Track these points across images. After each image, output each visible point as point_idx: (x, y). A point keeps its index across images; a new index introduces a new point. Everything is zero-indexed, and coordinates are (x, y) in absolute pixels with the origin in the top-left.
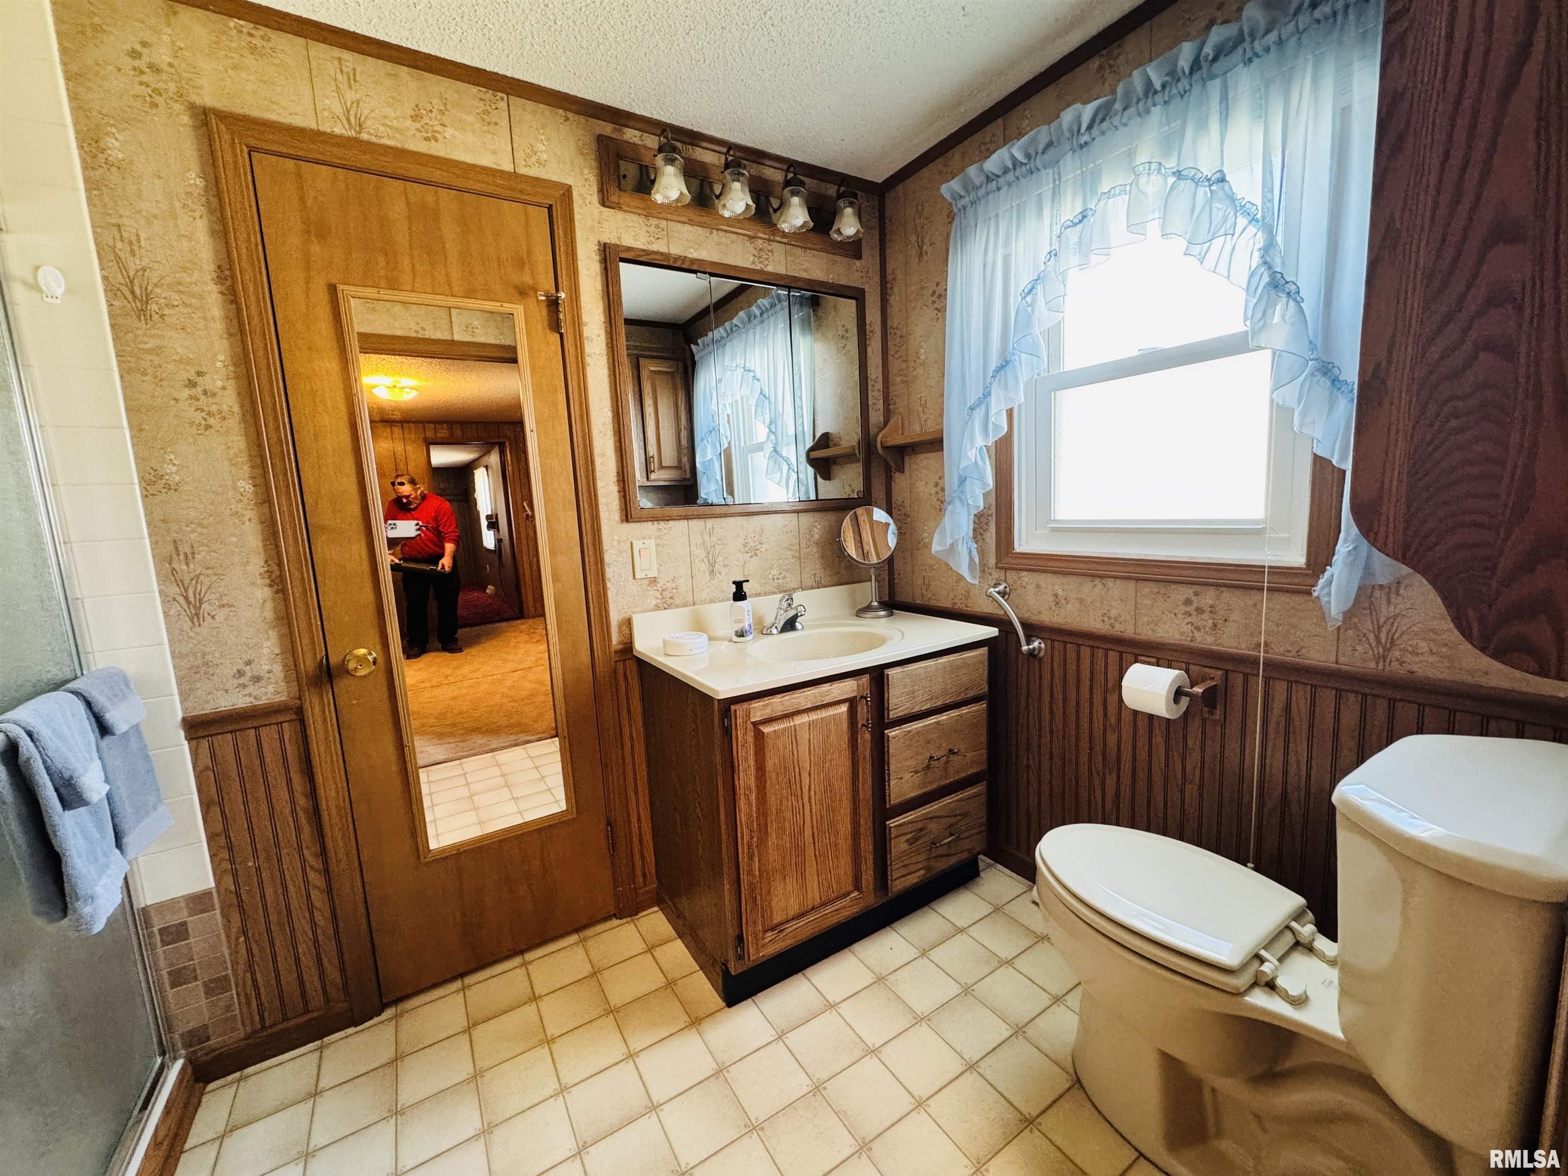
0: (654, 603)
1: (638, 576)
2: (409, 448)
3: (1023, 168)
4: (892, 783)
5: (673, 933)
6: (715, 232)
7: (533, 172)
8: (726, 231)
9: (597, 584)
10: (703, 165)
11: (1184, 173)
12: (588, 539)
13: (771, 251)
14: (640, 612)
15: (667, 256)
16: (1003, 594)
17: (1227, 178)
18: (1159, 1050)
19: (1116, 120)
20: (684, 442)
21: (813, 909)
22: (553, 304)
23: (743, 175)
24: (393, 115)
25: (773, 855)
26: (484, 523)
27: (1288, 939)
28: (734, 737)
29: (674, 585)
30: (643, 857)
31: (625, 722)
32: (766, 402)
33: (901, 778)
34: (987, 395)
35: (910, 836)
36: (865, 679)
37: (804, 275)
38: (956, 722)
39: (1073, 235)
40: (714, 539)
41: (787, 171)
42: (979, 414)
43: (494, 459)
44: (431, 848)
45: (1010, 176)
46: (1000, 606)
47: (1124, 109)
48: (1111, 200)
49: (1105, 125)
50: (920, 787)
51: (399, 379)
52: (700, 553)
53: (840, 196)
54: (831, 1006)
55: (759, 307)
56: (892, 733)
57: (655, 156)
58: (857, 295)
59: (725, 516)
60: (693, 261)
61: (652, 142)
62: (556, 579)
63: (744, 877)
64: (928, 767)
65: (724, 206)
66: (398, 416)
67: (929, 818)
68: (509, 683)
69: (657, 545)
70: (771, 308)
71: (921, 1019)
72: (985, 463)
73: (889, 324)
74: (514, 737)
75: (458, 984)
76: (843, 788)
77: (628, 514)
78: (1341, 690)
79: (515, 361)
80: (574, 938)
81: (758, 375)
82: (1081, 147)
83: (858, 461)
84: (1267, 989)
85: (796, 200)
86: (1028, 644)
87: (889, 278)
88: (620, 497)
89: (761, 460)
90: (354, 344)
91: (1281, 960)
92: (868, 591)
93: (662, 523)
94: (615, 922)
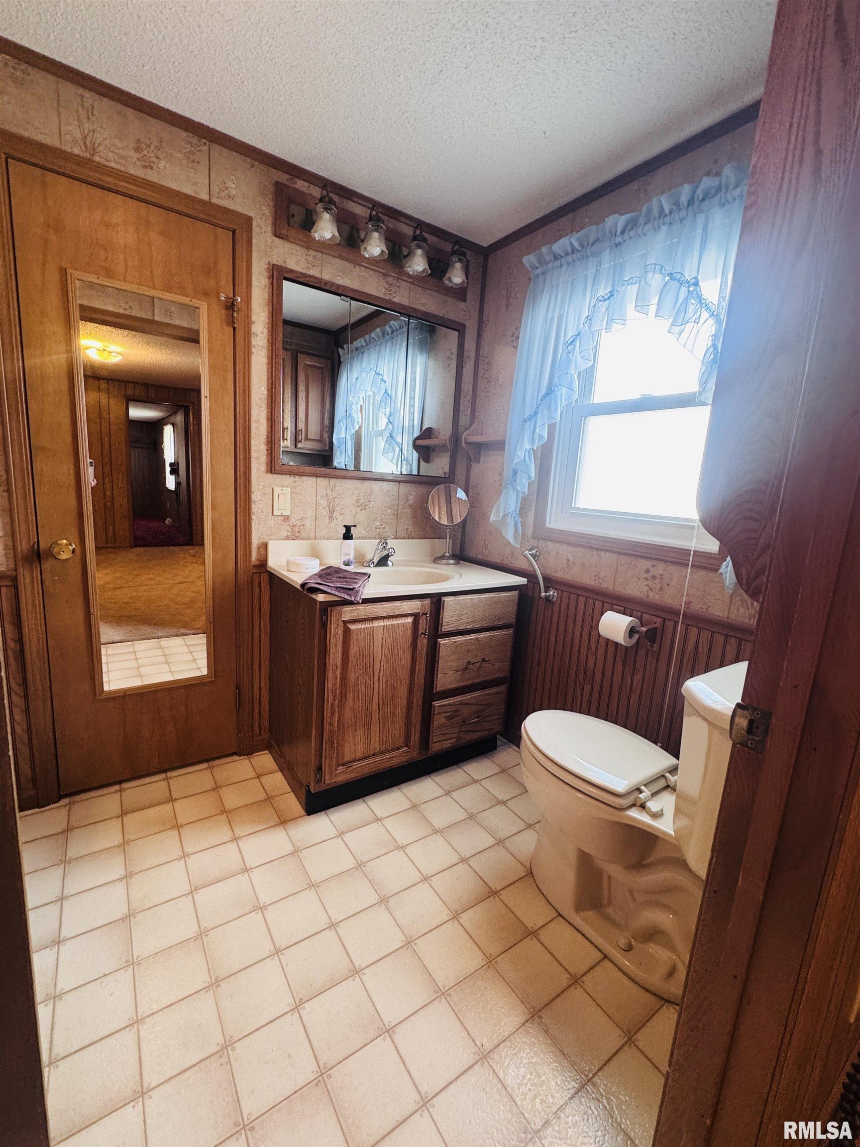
0: (285, 534)
1: (275, 513)
2: (111, 401)
3: (578, 254)
4: (439, 676)
5: (275, 767)
6: (358, 267)
7: (223, 203)
8: (366, 268)
9: (245, 516)
10: (354, 215)
11: (675, 275)
12: (241, 482)
13: (399, 287)
14: (275, 539)
15: (319, 280)
16: (534, 556)
17: (700, 284)
18: (579, 849)
19: (639, 231)
20: (326, 422)
21: (374, 755)
22: (231, 306)
23: (381, 227)
24: (120, 145)
25: (348, 714)
26: (168, 469)
27: (662, 783)
28: (328, 628)
29: (302, 523)
30: (260, 714)
31: (256, 618)
32: (389, 399)
33: (446, 674)
34: (536, 413)
35: (448, 714)
36: (427, 602)
37: (421, 308)
38: (491, 639)
39: (603, 306)
40: (335, 494)
41: (416, 228)
42: (529, 426)
43: (179, 418)
44: (105, 689)
45: (569, 258)
46: (532, 565)
47: (646, 224)
48: (630, 286)
49: (632, 233)
50: (458, 681)
51: (109, 345)
52: (324, 502)
53: (454, 253)
54: (378, 820)
55: (391, 327)
56: (442, 641)
57: (317, 204)
58: (460, 328)
59: (345, 478)
60: (339, 286)
61: (316, 192)
62: (214, 508)
63: (327, 726)
64: (466, 668)
65: (365, 248)
66: (104, 373)
67: (462, 704)
68: (175, 591)
69: (292, 493)
70: (400, 328)
71: (436, 831)
72: (531, 461)
73: (481, 352)
74: (176, 630)
75: (117, 787)
76: (404, 675)
77: (273, 467)
78: (728, 636)
79: (197, 341)
80: (205, 765)
81: (385, 378)
82: (616, 245)
83: (447, 451)
84: (640, 808)
85: (419, 252)
86: (546, 592)
87: (485, 319)
88: (267, 455)
89: (381, 443)
90: (76, 313)
91: (654, 795)
92: (444, 546)
93: (297, 477)
94: (236, 758)
